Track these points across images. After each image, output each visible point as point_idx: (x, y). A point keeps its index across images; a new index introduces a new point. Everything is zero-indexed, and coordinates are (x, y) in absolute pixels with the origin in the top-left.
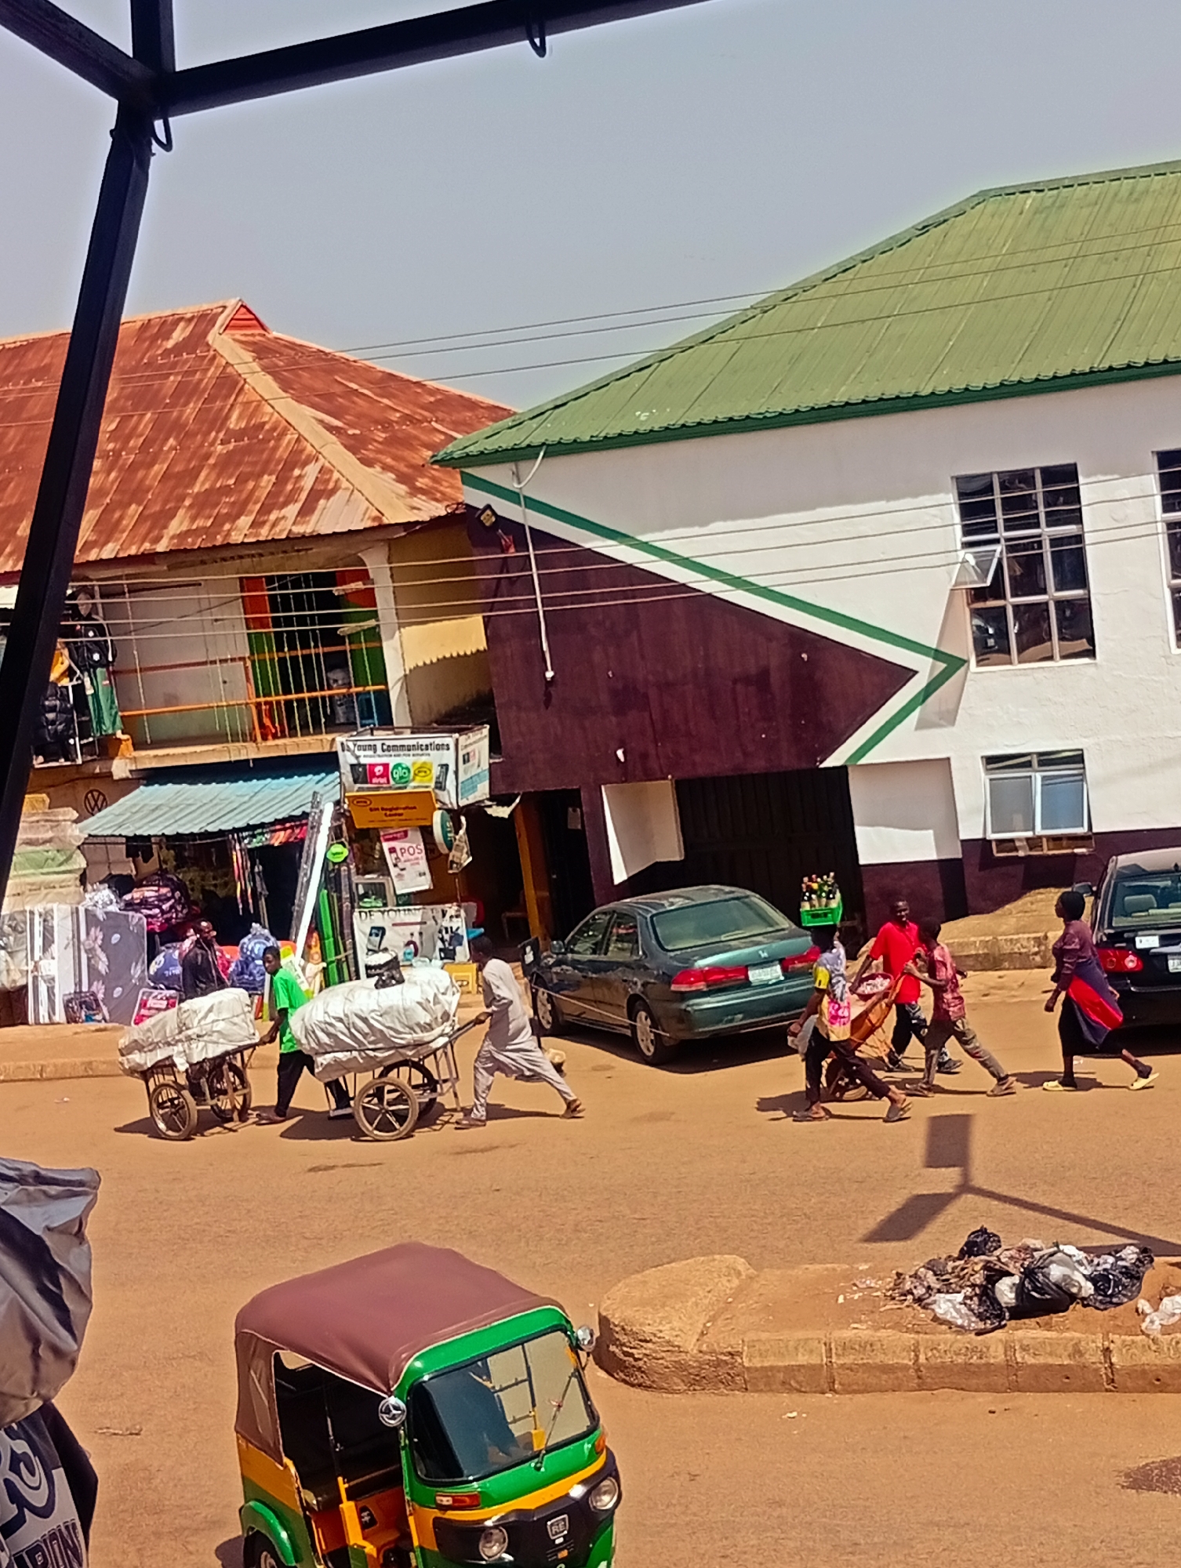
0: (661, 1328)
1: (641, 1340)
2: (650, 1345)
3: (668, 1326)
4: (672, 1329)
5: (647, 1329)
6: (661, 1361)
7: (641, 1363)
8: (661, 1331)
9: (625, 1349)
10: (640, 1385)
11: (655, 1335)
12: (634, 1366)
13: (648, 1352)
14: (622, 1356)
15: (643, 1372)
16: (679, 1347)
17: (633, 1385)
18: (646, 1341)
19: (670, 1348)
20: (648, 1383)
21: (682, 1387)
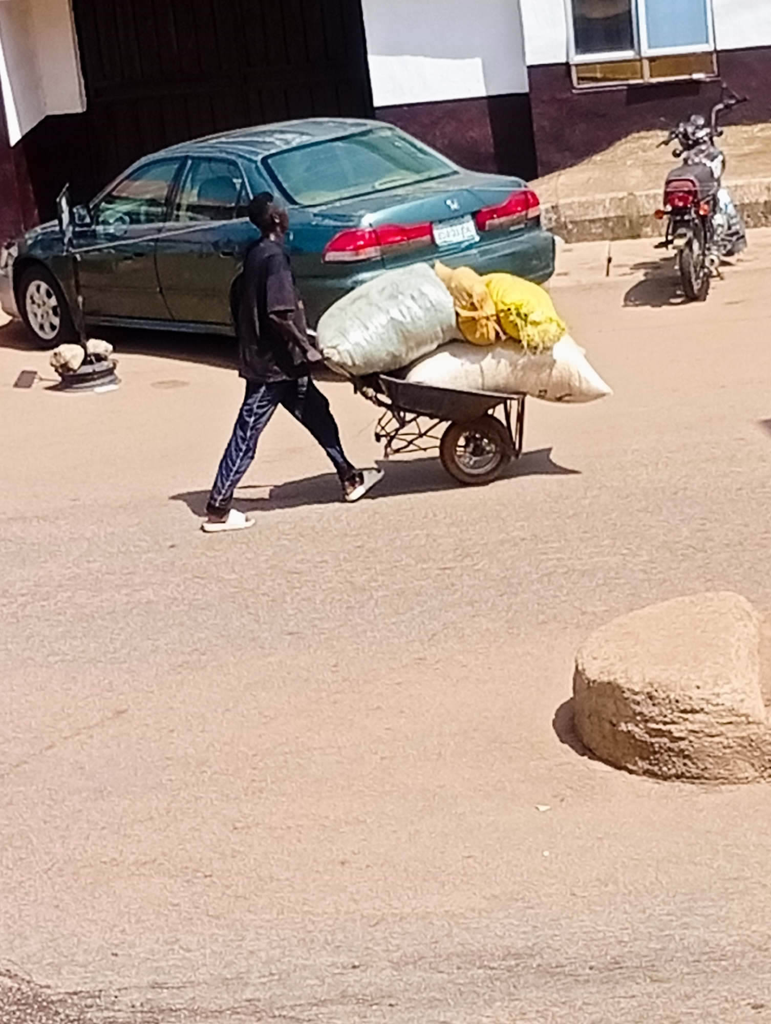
0: (717, 690)
1: (684, 711)
2: (699, 716)
3: (727, 688)
4: (734, 691)
5: (695, 693)
6: (717, 739)
7: (683, 745)
8: (718, 695)
9: (653, 726)
10: (678, 777)
11: (708, 702)
12: (670, 749)
13: (696, 727)
14: (647, 738)
15: (685, 757)
16: (747, 716)
17: (666, 778)
18: (693, 711)
19: (733, 719)
20: (694, 771)
21: (751, 773)
